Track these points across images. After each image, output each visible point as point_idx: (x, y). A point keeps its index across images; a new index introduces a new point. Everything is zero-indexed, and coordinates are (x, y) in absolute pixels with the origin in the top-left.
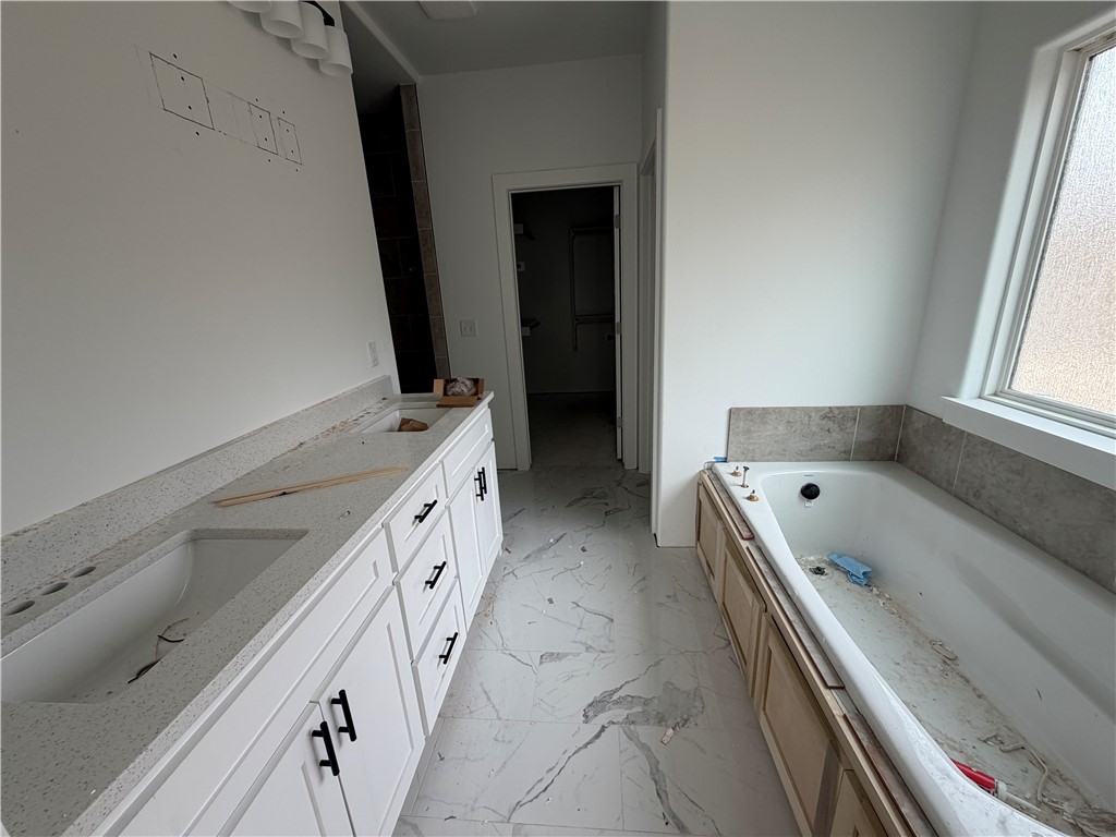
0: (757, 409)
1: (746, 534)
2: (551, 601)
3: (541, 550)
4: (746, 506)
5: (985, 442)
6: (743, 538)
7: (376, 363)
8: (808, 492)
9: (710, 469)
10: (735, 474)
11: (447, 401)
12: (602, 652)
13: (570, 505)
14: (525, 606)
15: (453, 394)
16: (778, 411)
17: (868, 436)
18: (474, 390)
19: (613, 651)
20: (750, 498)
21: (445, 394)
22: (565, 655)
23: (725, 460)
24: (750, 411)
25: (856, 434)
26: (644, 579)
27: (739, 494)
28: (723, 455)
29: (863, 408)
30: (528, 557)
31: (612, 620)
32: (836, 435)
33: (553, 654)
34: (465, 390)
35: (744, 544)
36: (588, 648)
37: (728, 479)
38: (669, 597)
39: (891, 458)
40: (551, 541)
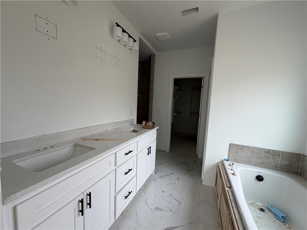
0: (240, 145)
1: (228, 185)
2: (163, 192)
3: (165, 176)
4: (231, 176)
6: (227, 187)
7: (131, 115)
8: (259, 178)
9: (222, 162)
10: (230, 165)
11: (146, 127)
12: (175, 213)
13: (177, 165)
14: (156, 191)
15: (147, 125)
16: (248, 147)
17: (285, 163)
18: (152, 125)
19: (178, 214)
20: (233, 174)
21: (145, 125)
22: (163, 210)
23: (228, 160)
24: (237, 146)
25: (280, 161)
26: (195, 193)
27: (229, 172)
28: (227, 158)
29: (283, 152)
30: (161, 177)
31: (181, 204)
32: (271, 160)
33: (159, 208)
34: (150, 125)
35: (227, 189)
36: (170, 210)
37: (227, 166)
39: (296, 173)
40: (169, 174)
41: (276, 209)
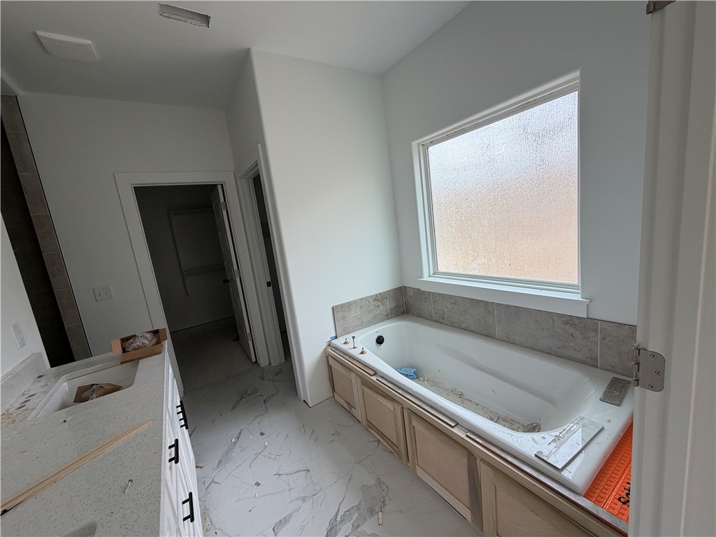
0: (345, 303)
1: (372, 373)
2: (258, 484)
3: (227, 452)
4: (362, 357)
5: (439, 294)
6: (371, 375)
7: (23, 344)
8: (379, 341)
9: (329, 345)
10: (346, 343)
11: (128, 356)
12: (314, 495)
13: (234, 408)
14: (239, 500)
15: (134, 349)
16: (355, 302)
17: (393, 305)
19: (321, 490)
20: (362, 353)
22: (290, 515)
23: (336, 337)
24: (342, 306)
25: (389, 304)
26: (313, 431)
27: (355, 353)
28: (334, 335)
29: (388, 291)
30: (220, 462)
31: (309, 470)
32: (381, 308)
33: (281, 521)
34: (146, 342)
35: (374, 378)
36: (303, 500)
37: (345, 347)
38: (334, 434)
39: (404, 313)
40: (233, 440)
41: (406, 369)
